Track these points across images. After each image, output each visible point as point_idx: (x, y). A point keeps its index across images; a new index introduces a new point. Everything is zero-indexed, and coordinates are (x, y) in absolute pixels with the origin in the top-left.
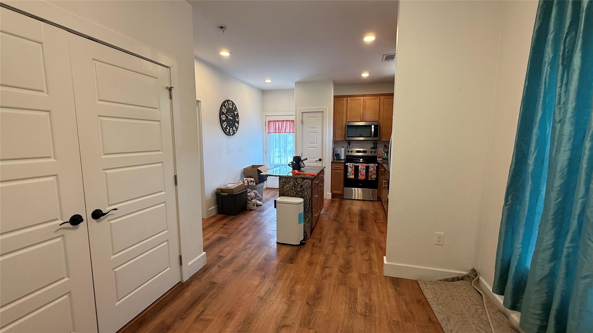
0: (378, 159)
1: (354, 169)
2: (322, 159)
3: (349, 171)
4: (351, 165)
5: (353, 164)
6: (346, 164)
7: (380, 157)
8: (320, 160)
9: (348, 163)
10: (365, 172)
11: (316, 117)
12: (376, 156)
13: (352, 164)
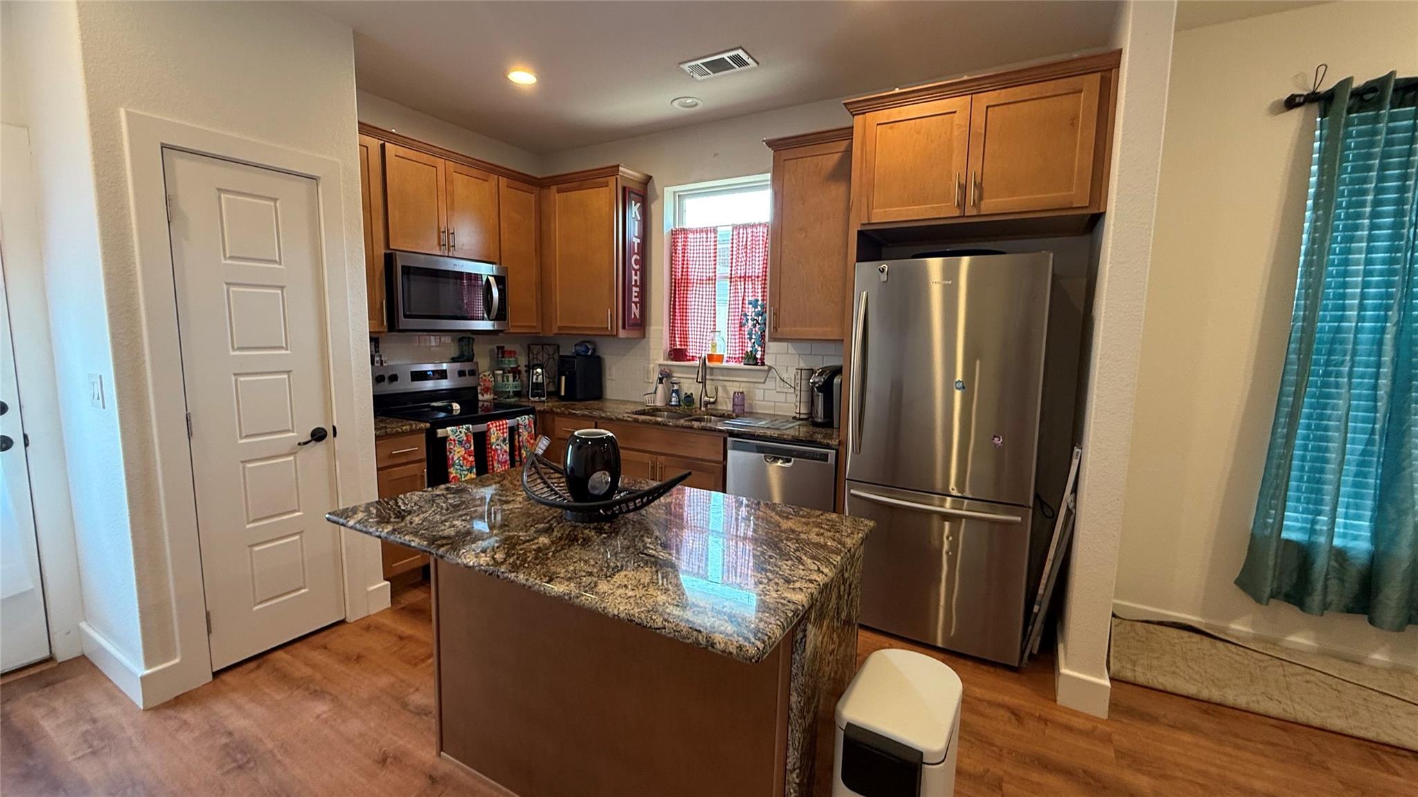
0: (480, 397)
1: (472, 448)
2: (330, 432)
3: (456, 458)
4: (463, 434)
5: (468, 429)
6: (441, 433)
7: (486, 390)
8: (318, 435)
9: (449, 429)
10: (508, 450)
11: (275, 200)
12: (475, 388)
13: (463, 430)
